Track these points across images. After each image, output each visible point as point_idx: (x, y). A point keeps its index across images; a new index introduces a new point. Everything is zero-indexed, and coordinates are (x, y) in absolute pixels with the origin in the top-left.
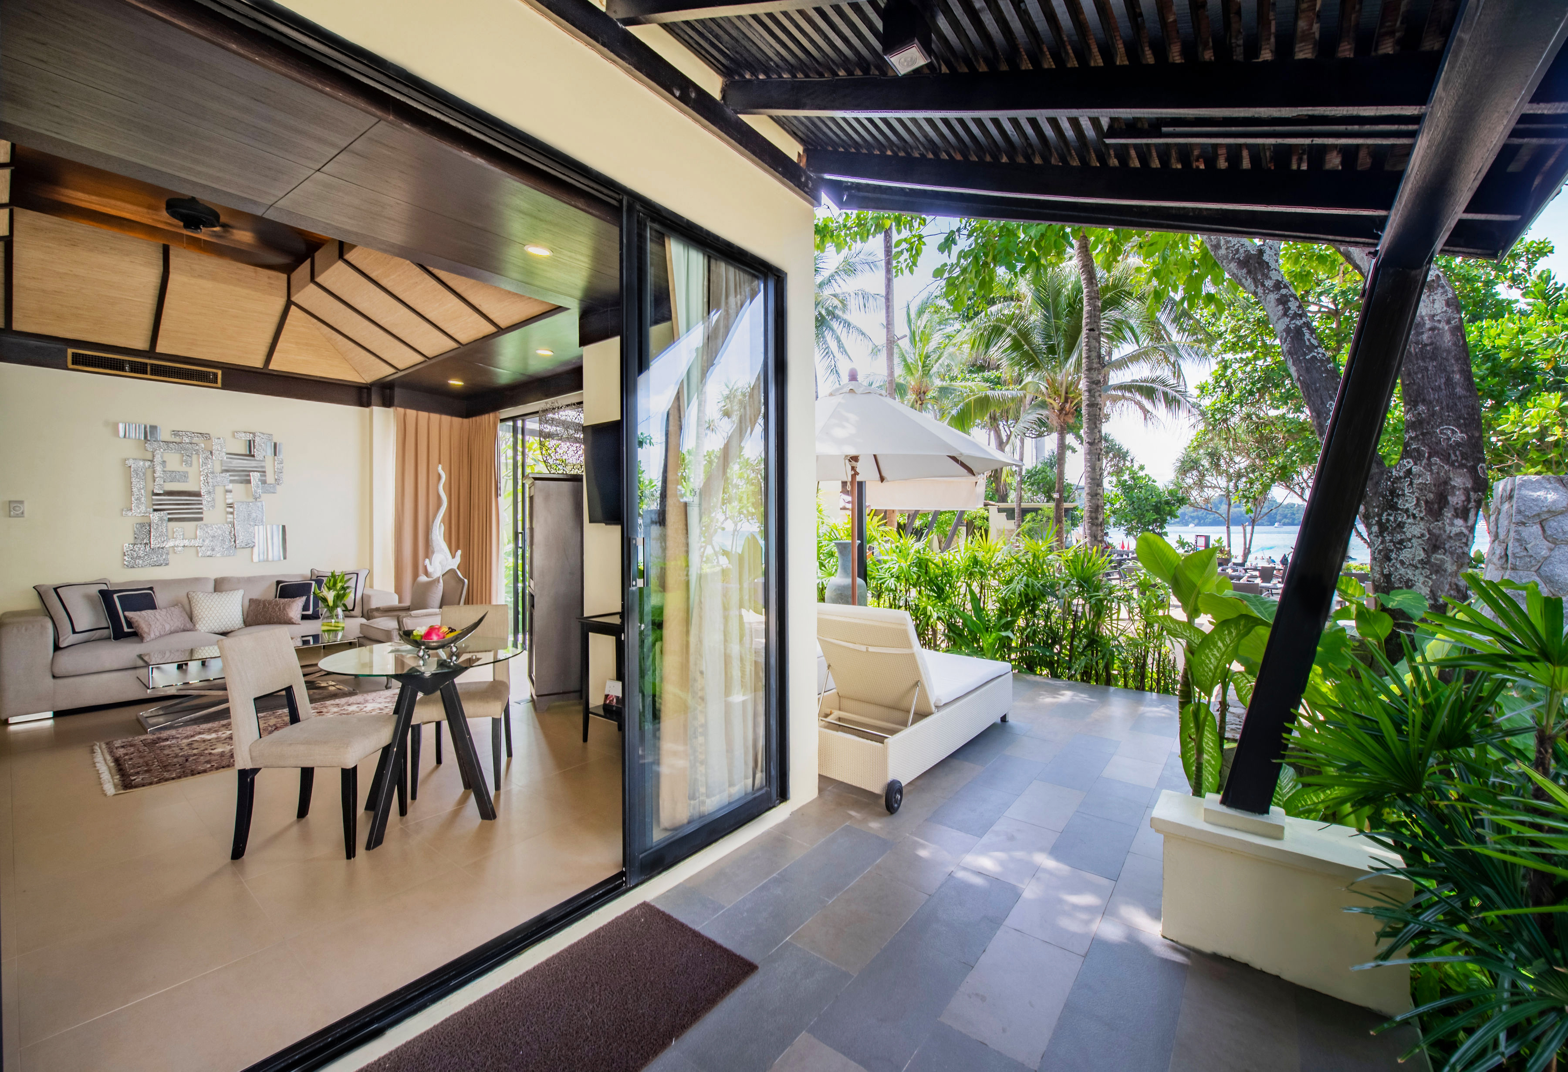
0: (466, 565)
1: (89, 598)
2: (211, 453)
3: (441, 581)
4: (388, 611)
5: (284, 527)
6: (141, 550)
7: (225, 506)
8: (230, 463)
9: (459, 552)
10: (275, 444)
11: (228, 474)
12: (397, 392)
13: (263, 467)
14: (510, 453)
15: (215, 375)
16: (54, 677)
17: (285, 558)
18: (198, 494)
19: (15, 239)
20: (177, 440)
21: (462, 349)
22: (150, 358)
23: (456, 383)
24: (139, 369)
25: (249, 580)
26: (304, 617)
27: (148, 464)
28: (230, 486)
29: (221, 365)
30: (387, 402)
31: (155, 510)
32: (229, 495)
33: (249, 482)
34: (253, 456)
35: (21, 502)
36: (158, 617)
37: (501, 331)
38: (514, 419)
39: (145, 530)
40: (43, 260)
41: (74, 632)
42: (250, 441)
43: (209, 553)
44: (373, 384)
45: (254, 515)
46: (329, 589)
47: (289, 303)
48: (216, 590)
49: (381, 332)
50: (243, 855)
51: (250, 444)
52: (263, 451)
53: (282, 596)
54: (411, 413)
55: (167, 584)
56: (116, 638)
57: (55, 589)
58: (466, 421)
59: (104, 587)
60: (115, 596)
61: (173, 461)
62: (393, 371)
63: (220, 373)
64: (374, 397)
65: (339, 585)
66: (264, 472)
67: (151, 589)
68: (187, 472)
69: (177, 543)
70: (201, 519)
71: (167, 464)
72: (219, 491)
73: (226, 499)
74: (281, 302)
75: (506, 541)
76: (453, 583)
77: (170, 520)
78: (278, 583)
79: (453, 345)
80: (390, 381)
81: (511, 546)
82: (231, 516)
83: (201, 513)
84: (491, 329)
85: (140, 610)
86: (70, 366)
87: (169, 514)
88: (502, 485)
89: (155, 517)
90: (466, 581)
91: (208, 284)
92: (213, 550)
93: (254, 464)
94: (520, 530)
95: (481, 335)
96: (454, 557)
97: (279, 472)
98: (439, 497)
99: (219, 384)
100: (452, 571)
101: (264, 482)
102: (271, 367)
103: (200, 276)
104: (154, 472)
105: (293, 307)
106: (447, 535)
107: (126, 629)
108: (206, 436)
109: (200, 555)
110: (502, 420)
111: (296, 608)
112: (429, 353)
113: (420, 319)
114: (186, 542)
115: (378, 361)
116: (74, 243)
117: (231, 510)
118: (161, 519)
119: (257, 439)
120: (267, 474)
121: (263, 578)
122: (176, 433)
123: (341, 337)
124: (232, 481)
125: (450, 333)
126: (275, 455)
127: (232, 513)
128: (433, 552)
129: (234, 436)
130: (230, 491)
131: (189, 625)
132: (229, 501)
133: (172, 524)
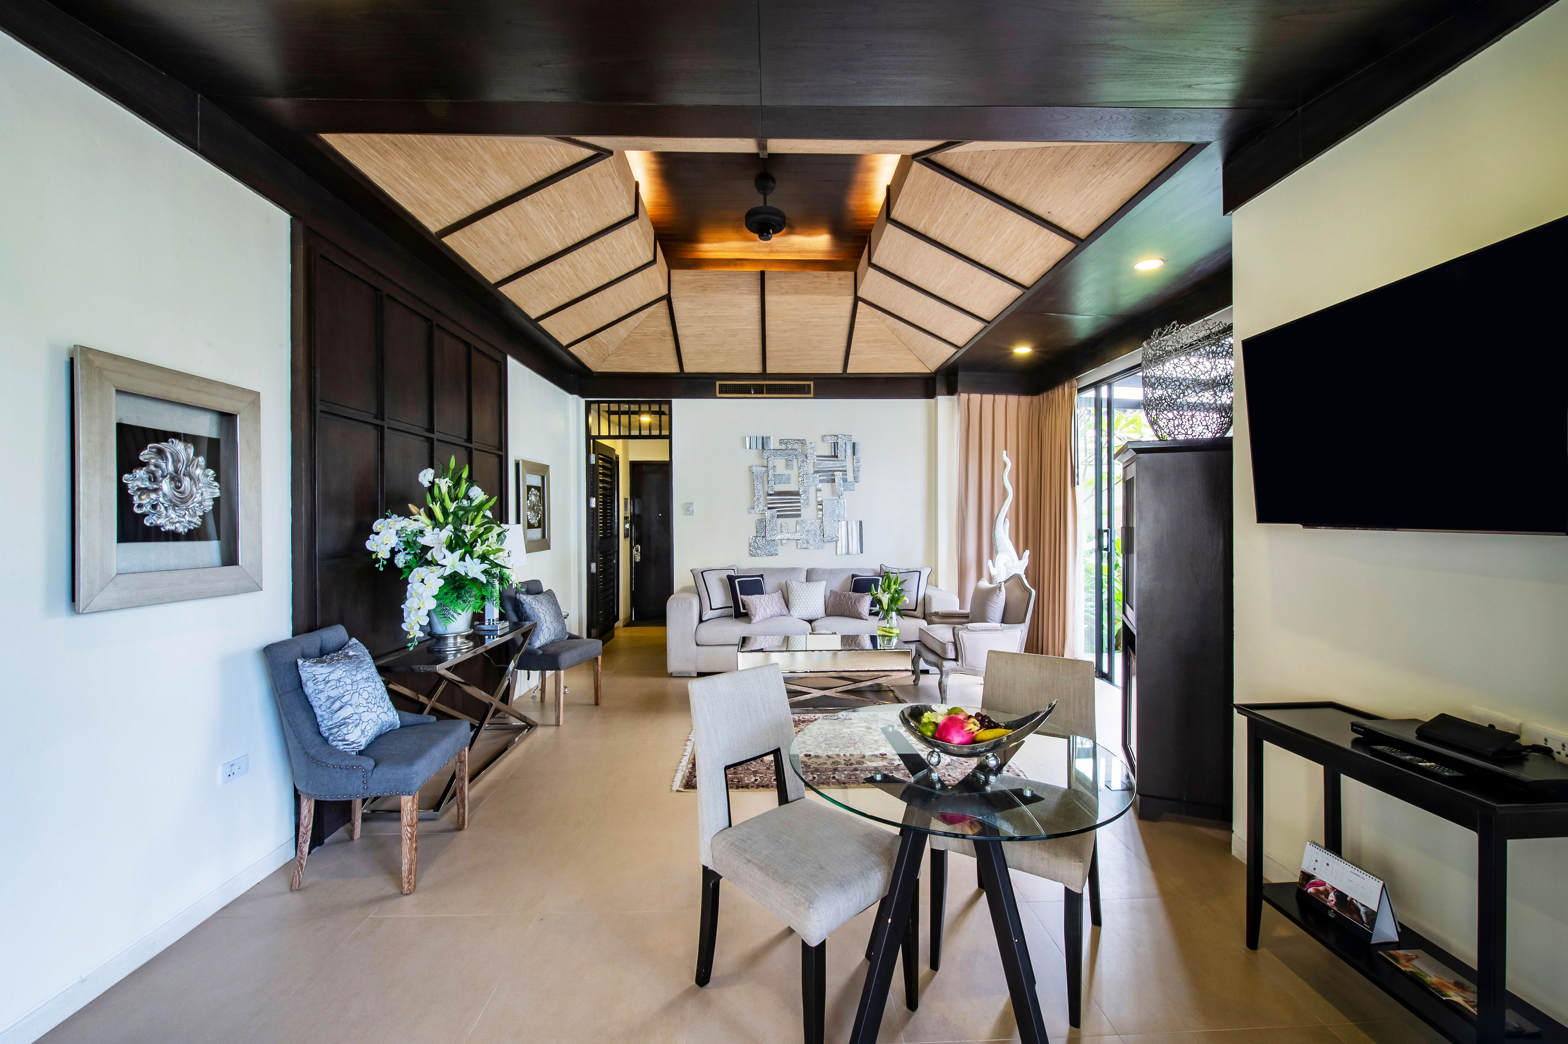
0: (1035, 572)
1: (722, 580)
2: (806, 456)
3: (1003, 589)
4: (947, 617)
5: (861, 522)
6: (761, 542)
7: (816, 503)
8: (820, 464)
9: (1027, 553)
10: (854, 444)
11: (818, 475)
12: (961, 375)
13: (845, 466)
14: (1092, 433)
15: (809, 386)
16: (697, 645)
17: (862, 552)
18: (797, 494)
19: (672, 295)
20: (783, 447)
21: (1029, 294)
22: (765, 380)
23: (1023, 350)
24: (759, 390)
25: (832, 572)
26: (872, 614)
27: (764, 469)
28: (820, 486)
29: (813, 376)
30: (951, 390)
31: (769, 508)
32: (819, 494)
33: (833, 481)
34: (837, 457)
35: (692, 503)
36: (762, 602)
37: (1080, 243)
38: (1096, 385)
39: (762, 527)
40: (690, 309)
41: (711, 609)
42: (834, 443)
43: (805, 546)
44: (938, 371)
45: (837, 512)
46: (884, 591)
47: (857, 299)
48: (808, 580)
49: (937, 304)
50: (708, 982)
51: (835, 445)
52: (845, 453)
53: (855, 590)
54: (975, 397)
55: (775, 571)
56: (736, 617)
57: (702, 573)
58: (1036, 398)
59: (732, 573)
60: (736, 581)
61: (779, 464)
62: (954, 350)
63: (812, 383)
64: (939, 387)
65: (893, 587)
66: (845, 471)
67: (761, 576)
68: (789, 475)
69: (783, 537)
70: (799, 516)
71: (777, 468)
72: (812, 490)
73: (817, 497)
74: (850, 300)
75: (1085, 538)
76: (1017, 593)
77: (779, 516)
78: (853, 576)
79: (1016, 292)
80: (952, 363)
81: (1093, 545)
82: (821, 513)
83: (799, 510)
84: (1066, 246)
85: (751, 594)
86: (718, 395)
87: (778, 511)
88: (1081, 471)
89: (768, 513)
90: (1033, 591)
91: (792, 299)
92: (808, 543)
93: (838, 464)
94: (1105, 527)
95: (1051, 264)
96: (1020, 558)
97: (856, 471)
98: (1005, 490)
99: (812, 395)
100: (1017, 577)
101: (845, 481)
102: (849, 371)
103: (787, 293)
104: (768, 476)
105: (860, 303)
106: (1014, 535)
107: (742, 611)
108: (802, 442)
109: (799, 547)
110: (1080, 390)
111: (865, 603)
112: (988, 315)
113: (975, 270)
114: (789, 536)
115: (939, 342)
116: (704, 289)
117: (821, 507)
118: (773, 517)
119: (839, 441)
120: (848, 473)
121: (842, 570)
122: (782, 442)
123: (903, 324)
124: (821, 481)
125: (1011, 276)
126: (854, 454)
127: (821, 510)
128: (997, 552)
129: (823, 440)
130: (820, 490)
131: (785, 611)
132: (819, 499)
133: (780, 520)
